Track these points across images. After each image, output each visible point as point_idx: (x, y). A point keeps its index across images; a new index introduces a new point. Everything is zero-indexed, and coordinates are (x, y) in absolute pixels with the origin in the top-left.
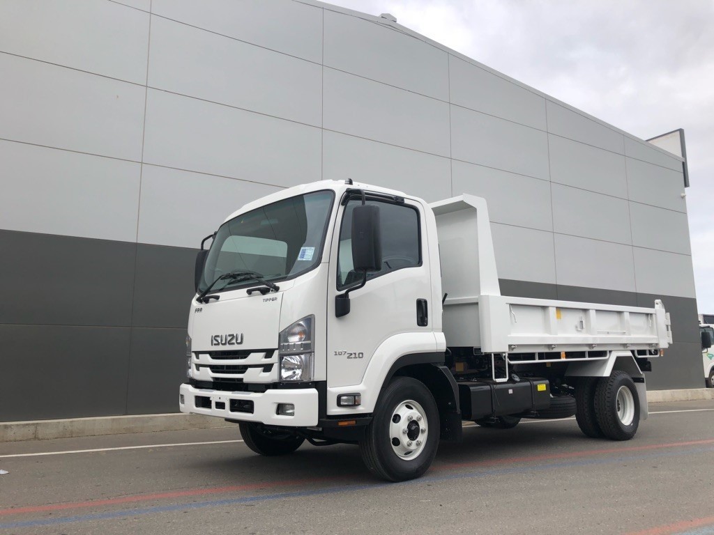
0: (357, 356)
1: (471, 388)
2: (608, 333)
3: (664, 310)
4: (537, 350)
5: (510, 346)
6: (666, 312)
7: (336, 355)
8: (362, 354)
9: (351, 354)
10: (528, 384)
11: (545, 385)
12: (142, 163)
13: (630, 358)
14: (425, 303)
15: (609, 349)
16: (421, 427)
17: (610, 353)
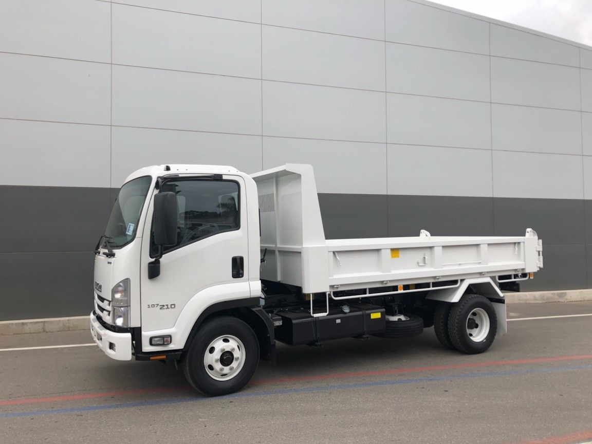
0: (169, 307)
1: (294, 322)
2: (460, 264)
3: (536, 237)
4: (368, 287)
5: (332, 287)
6: (539, 239)
7: (149, 307)
8: (174, 305)
9: (164, 306)
10: (360, 313)
11: (380, 313)
12: (111, 126)
13: (489, 284)
14: (241, 259)
15: (459, 278)
16: (235, 356)
17: (462, 281)
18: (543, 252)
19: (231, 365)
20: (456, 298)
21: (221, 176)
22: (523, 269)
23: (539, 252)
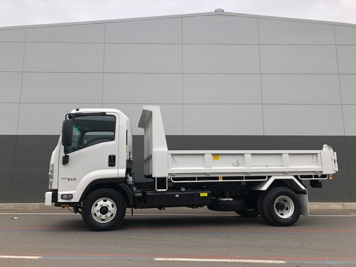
0: (73, 179)
1: (147, 194)
2: (267, 166)
3: (332, 151)
4: (196, 176)
5: (171, 174)
6: (334, 152)
7: (62, 179)
8: (75, 179)
9: (70, 179)
10: (193, 192)
11: (207, 194)
13: (292, 180)
14: (114, 157)
15: (267, 175)
16: (109, 210)
17: (269, 177)
18: (337, 160)
19: (106, 215)
20: (265, 188)
21: (105, 113)
22: (321, 172)
23: (335, 160)
